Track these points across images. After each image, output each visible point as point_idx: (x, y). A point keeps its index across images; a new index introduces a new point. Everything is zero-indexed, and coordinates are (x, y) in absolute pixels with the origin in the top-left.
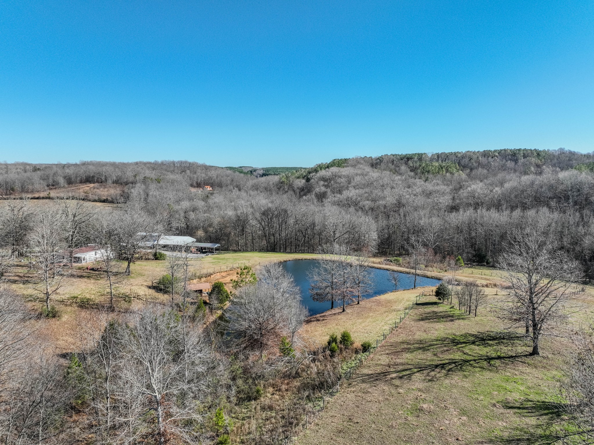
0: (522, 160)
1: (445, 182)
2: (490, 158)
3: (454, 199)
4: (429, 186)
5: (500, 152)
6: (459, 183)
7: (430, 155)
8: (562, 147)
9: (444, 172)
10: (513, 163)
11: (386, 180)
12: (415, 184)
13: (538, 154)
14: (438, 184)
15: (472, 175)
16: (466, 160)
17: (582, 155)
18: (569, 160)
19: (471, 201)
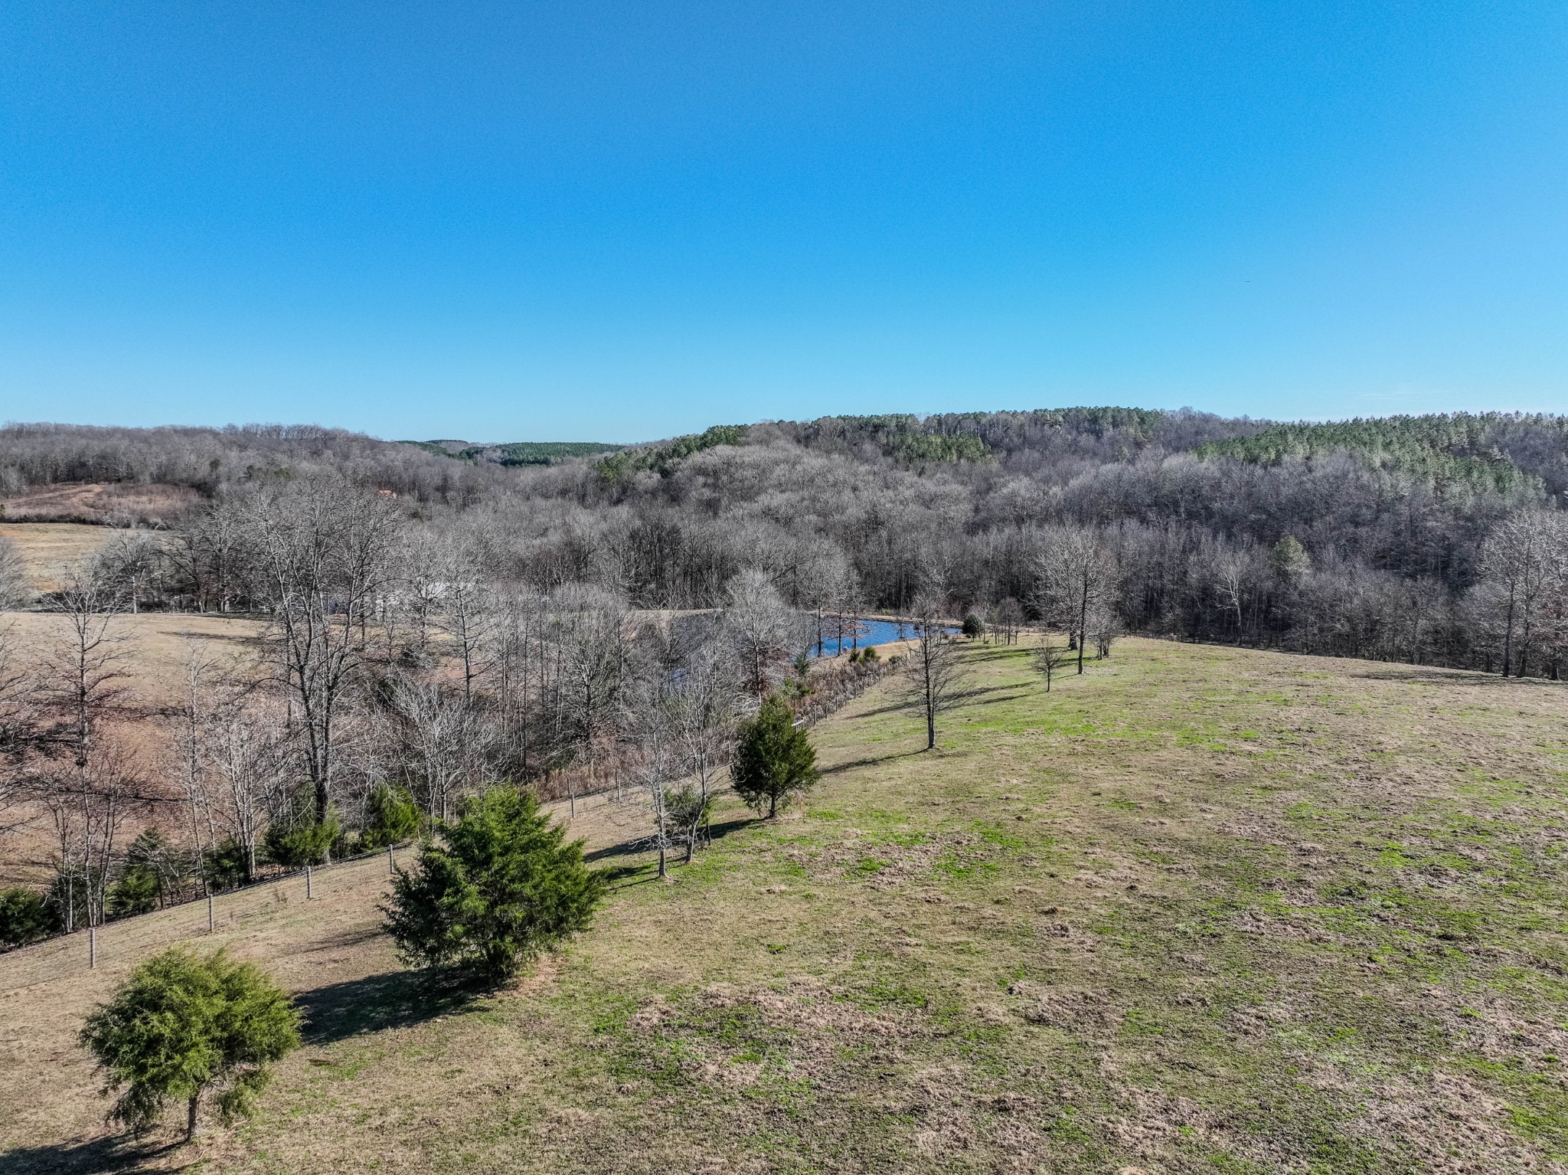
0: (1109, 432)
1: (959, 478)
2: (1046, 427)
3: (977, 510)
4: (930, 486)
5: (1067, 414)
6: (986, 479)
7: (922, 419)
8: (1188, 405)
9: (955, 457)
10: (1092, 439)
11: (841, 473)
12: (901, 481)
13: (1143, 418)
14: (945, 483)
15: (1010, 464)
16: (1000, 431)
17: (1222, 423)
18: (1197, 433)
19: (1008, 511)
